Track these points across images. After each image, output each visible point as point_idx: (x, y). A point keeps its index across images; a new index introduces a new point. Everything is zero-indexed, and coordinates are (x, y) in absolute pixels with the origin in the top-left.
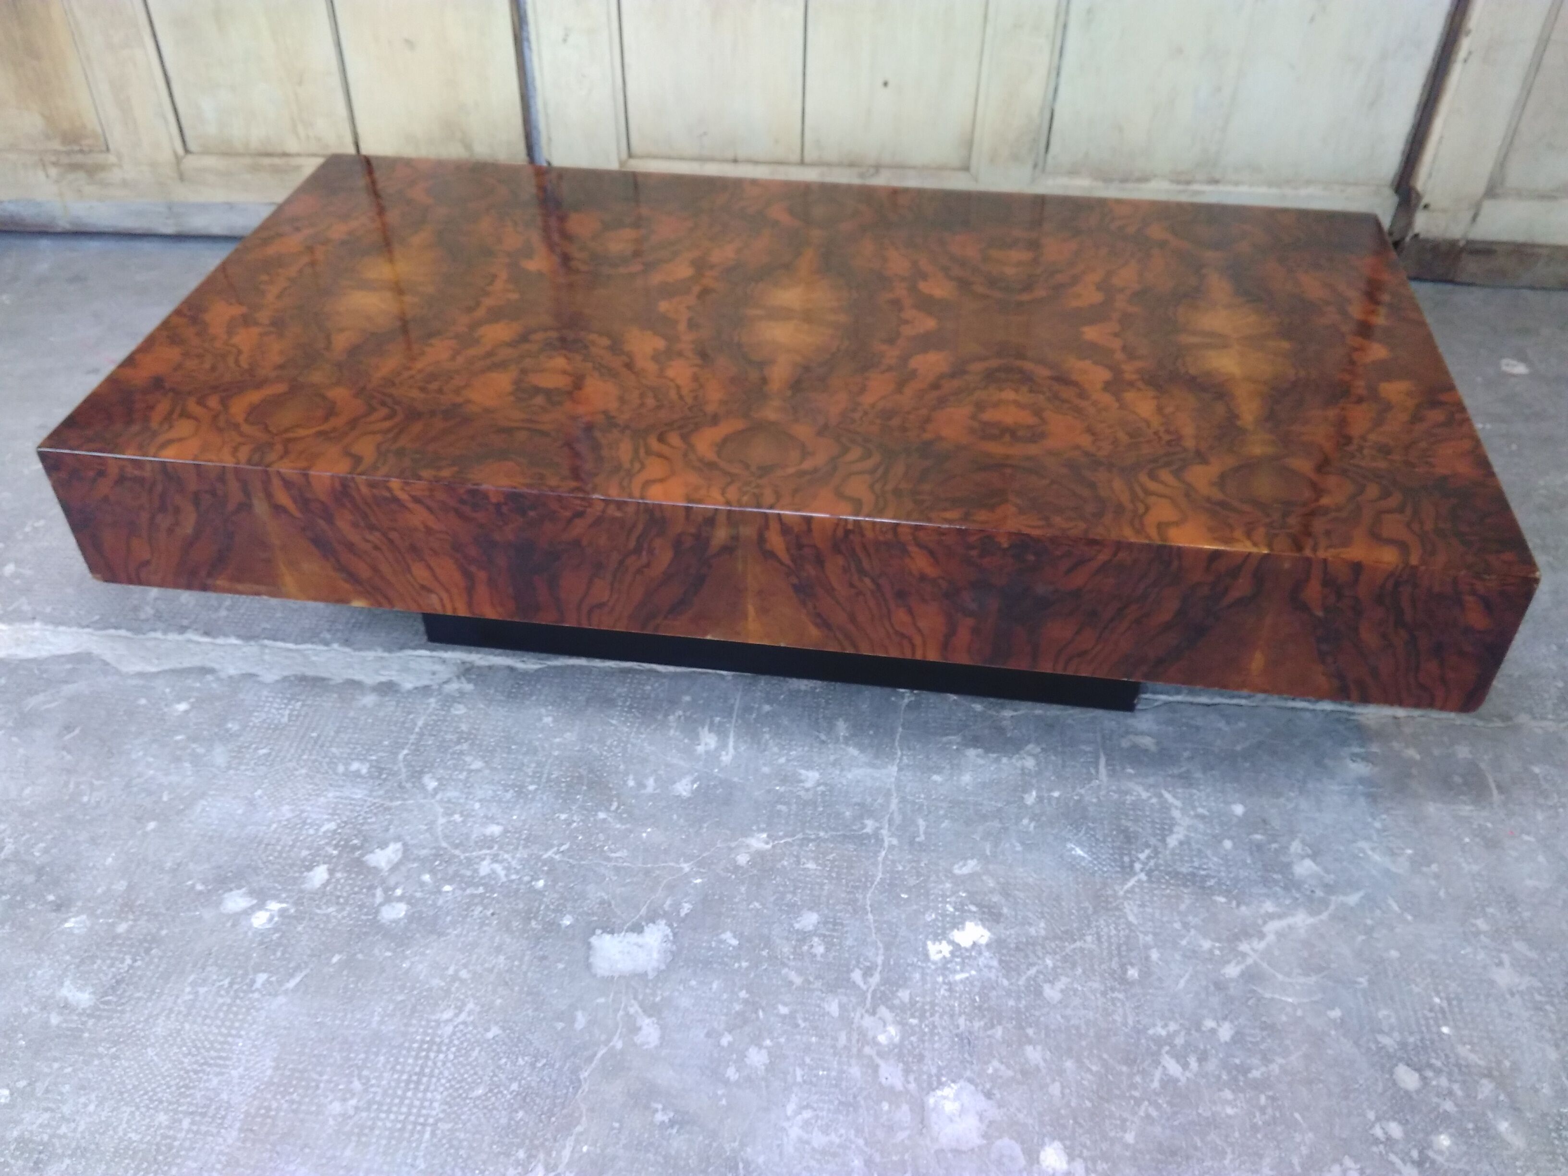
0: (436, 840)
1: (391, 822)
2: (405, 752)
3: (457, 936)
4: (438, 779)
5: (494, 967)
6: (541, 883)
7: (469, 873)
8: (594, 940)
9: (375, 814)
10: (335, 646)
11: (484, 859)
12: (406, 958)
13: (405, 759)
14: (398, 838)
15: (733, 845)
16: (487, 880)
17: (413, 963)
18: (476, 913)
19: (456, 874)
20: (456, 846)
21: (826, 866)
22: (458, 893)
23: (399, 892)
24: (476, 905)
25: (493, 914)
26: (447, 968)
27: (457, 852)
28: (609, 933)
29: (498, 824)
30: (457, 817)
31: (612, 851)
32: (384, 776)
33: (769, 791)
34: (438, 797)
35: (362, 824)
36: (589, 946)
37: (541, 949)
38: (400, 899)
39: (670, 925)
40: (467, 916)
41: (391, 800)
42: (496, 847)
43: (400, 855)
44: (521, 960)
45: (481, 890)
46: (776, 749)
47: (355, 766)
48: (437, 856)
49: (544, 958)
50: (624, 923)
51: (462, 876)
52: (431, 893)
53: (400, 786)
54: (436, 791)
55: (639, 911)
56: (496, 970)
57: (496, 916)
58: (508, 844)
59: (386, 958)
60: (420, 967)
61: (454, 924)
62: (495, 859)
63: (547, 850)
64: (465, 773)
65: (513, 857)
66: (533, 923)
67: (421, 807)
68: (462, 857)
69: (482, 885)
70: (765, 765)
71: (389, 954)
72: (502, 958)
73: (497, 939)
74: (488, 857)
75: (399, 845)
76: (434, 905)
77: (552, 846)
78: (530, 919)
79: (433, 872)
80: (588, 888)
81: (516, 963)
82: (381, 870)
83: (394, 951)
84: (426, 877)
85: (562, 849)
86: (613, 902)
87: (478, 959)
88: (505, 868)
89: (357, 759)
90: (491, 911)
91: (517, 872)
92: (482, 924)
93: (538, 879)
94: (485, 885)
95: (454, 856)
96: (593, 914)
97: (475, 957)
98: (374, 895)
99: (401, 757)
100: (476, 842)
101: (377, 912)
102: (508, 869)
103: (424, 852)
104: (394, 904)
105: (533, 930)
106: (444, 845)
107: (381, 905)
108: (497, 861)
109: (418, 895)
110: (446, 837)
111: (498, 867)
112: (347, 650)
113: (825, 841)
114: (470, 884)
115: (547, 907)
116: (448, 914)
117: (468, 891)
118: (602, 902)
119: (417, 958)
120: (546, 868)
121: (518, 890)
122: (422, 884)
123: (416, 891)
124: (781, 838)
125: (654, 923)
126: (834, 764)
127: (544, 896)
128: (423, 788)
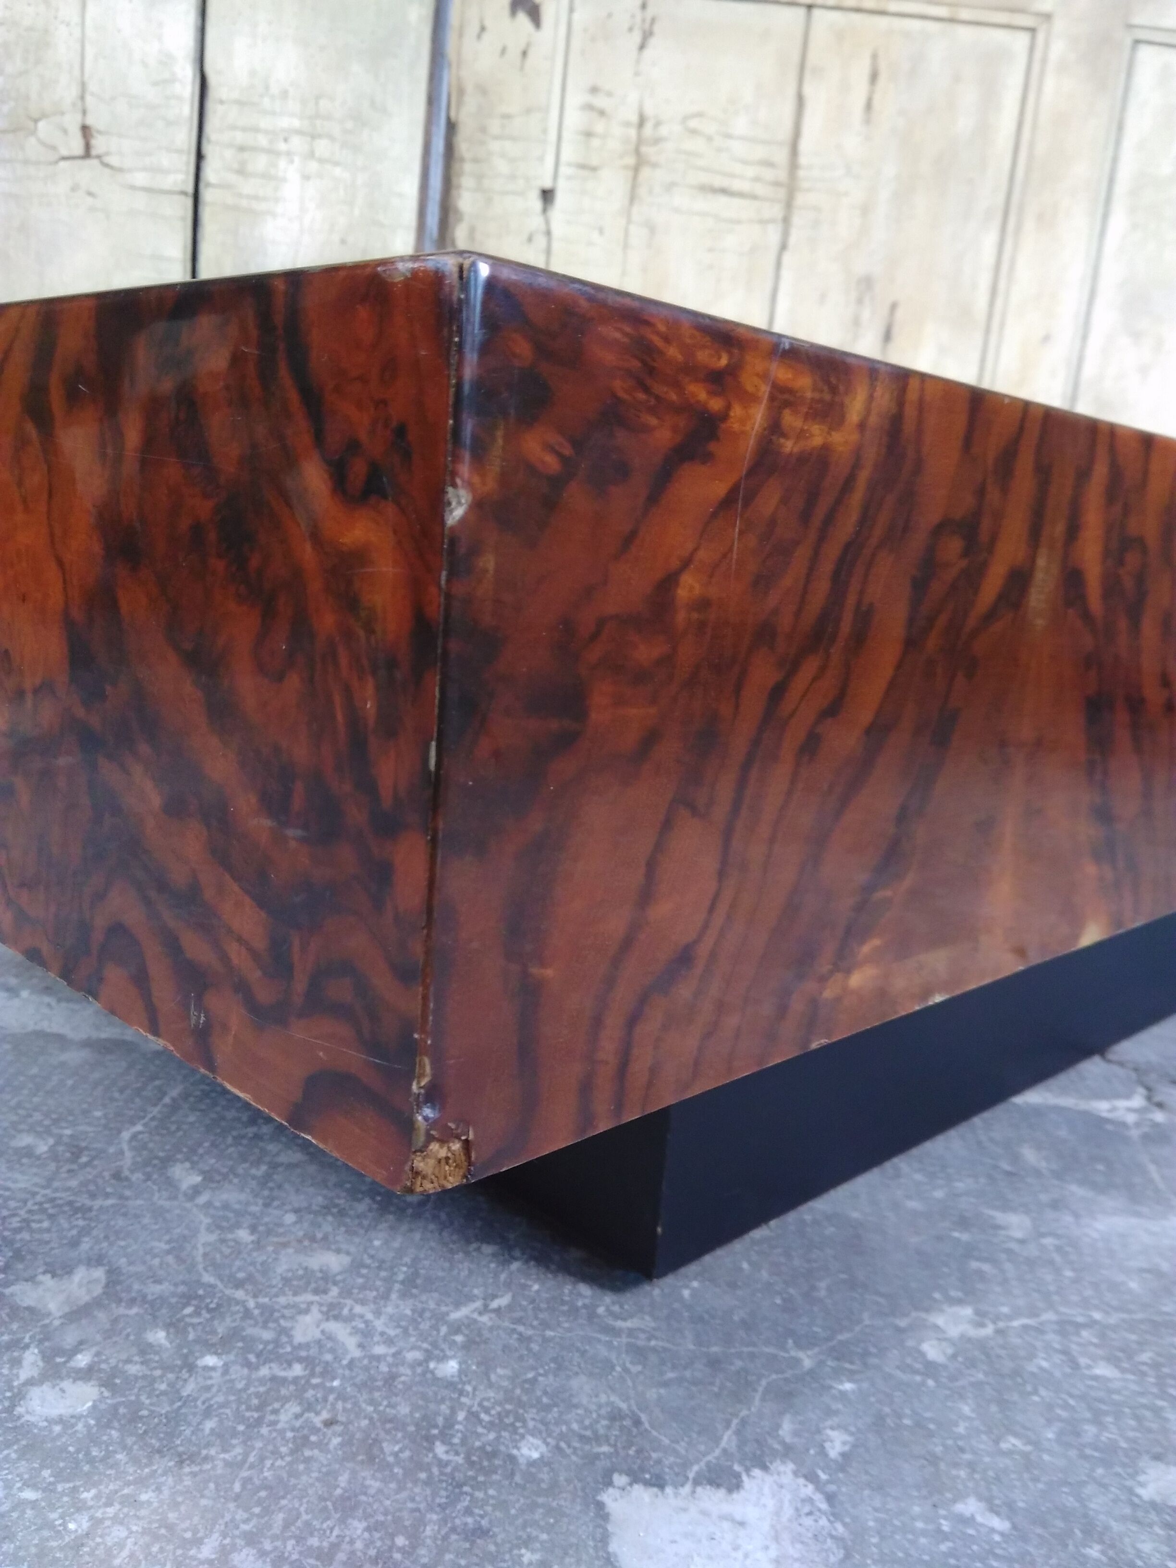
0: (191, 1269)
1: (85, 1231)
2: (139, 1128)
3: (227, 1464)
4: (202, 1172)
5: (335, 1547)
6: (451, 1367)
7: (267, 1335)
8: (608, 1497)
9: (51, 1217)
10: (25, 994)
11: (307, 1311)
12: (80, 1507)
13: (134, 1137)
14: (97, 1260)
15: (903, 1323)
16: (313, 1352)
17: (97, 1522)
18: (284, 1417)
19: (235, 1334)
20: (239, 1284)
21: (1144, 1374)
22: (238, 1372)
23: (82, 1360)
24: (286, 1400)
25: (329, 1423)
26: (198, 1542)
27: (240, 1294)
28: (648, 1484)
29: (338, 1251)
30: (244, 1235)
31: (617, 1317)
32: (84, 1159)
33: (939, 1238)
34: (202, 1199)
35: (18, 1231)
36: (602, 1513)
37: (468, 1511)
38: (86, 1374)
39: (811, 1478)
40: (259, 1422)
41: (93, 1196)
42: (334, 1291)
43: (98, 1290)
44: (415, 1539)
45: (298, 1370)
46: (918, 1177)
47: (25, 1140)
48: (187, 1299)
49: (481, 1532)
50: (686, 1465)
51: (249, 1343)
52: (167, 1368)
53: (117, 1176)
54: (196, 1191)
55: (717, 1440)
56: (341, 1556)
57: (338, 1428)
58: (363, 1288)
59: (21, 1505)
60: (119, 1532)
61: (223, 1437)
62: (332, 1313)
63: (457, 1305)
64: (264, 1168)
65: (378, 1313)
66: (440, 1449)
67: (158, 1213)
68: (251, 1304)
69: (300, 1360)
70: (909, 1197)
71: (29, 1495)
72: (358, 1526)
73: (343, 1480)
74: (315, 1309)
75: (99, 1273)
76: (173, 1393)
77: (471, 1298)
78: (430, 1440)
79: (175, 1326)
80: (575, 1383)
81: (400, 1541)
82: (49, 1314)
83: (49, 1489)
84: (159, 1336)
85: (494, 1304)
86: (644, 1417)
87: (287, 1526)
88: (355, 1331)
89: (31, 1130)
90: (325, 1415)
91: (389, 1341)
92: (302, 1442)
93: (443, 1358)
94: (309, 1362)
95: (231, 1301)
96: (597, 1439)
97: (279, 1518)
98: (16, 1363)
99: (126, 1135)
100: (286, 1281)
101: (19, 1396)
102: (367, 1333)
103: (154, 1290)
104: (66, 1384)
105: (442, 1464)
106: (208, 1278)
107: (30, 1382)
108: (336, 1318)
109: (133, 1369)
110: (214, 1266)
111: (340, 1330)
112: (47, 999)
113: (1115, 1328)
114: (264, 1357)
115: (473, 1416)
116: (207, 1413)
117: (264, 1371)
118: (615, 1416)
119: (111, 1511)
120: (459, 1338)
121: (391, 1378)
122: (145, 1350)
123: (128, 1361)
124: (1009, 1318)
125: (765, 1468)
126: (1055, 1205)
127: (461, 1393)
128: (170, 1184)
